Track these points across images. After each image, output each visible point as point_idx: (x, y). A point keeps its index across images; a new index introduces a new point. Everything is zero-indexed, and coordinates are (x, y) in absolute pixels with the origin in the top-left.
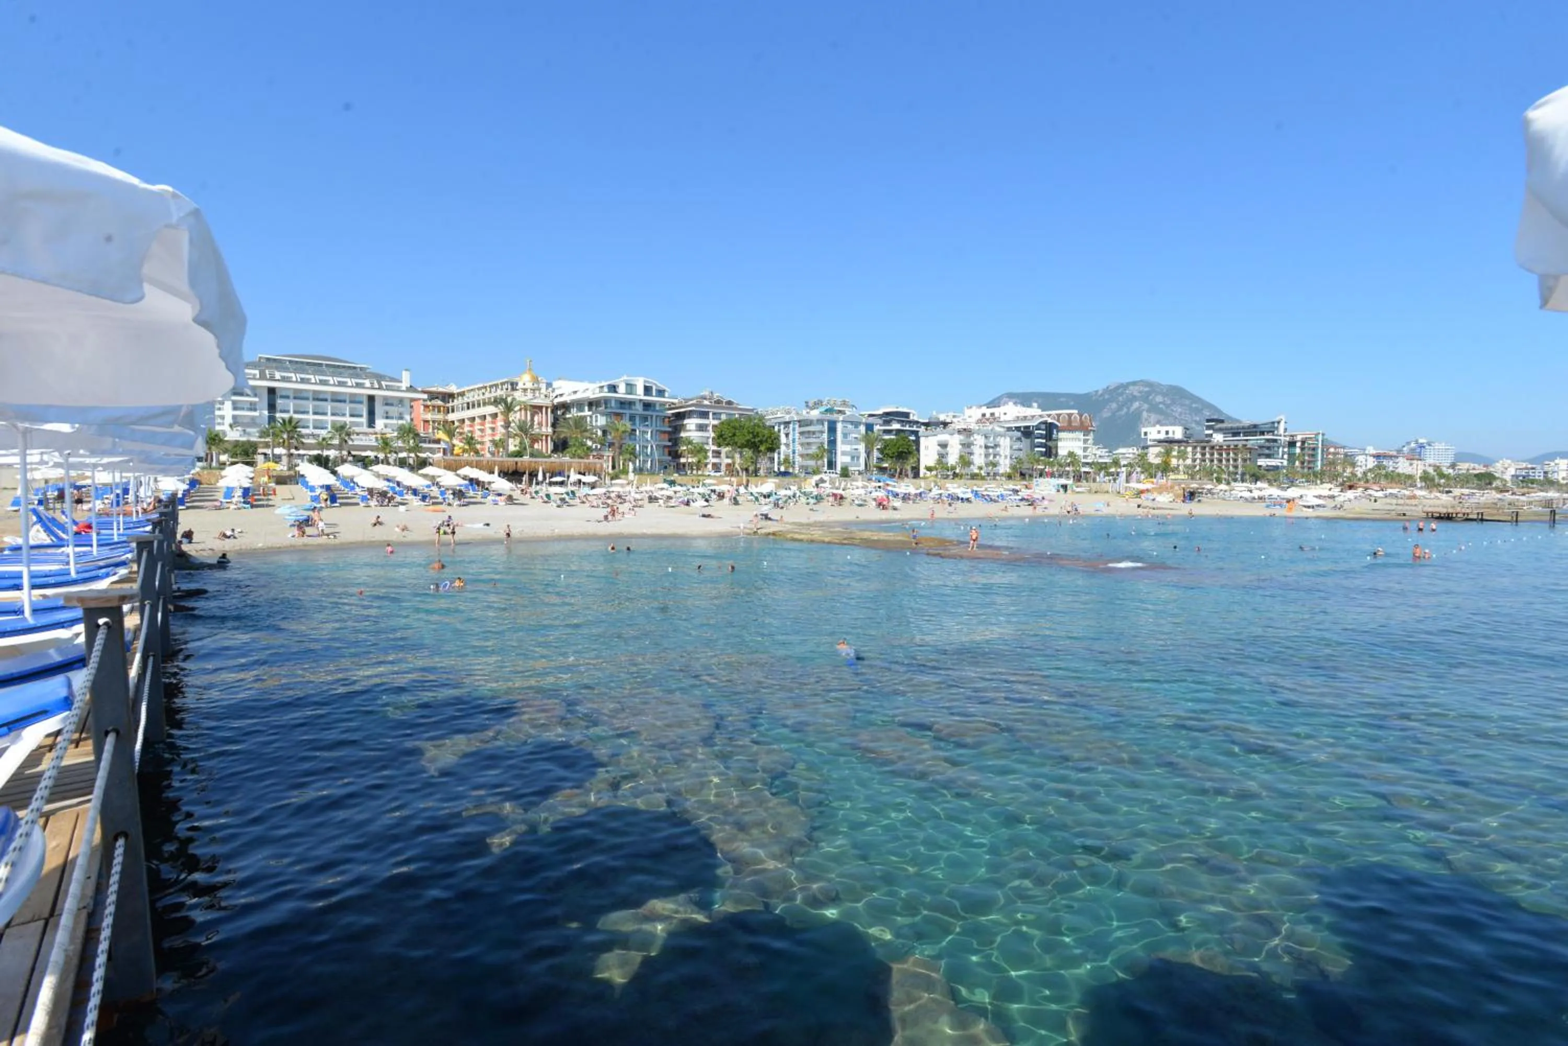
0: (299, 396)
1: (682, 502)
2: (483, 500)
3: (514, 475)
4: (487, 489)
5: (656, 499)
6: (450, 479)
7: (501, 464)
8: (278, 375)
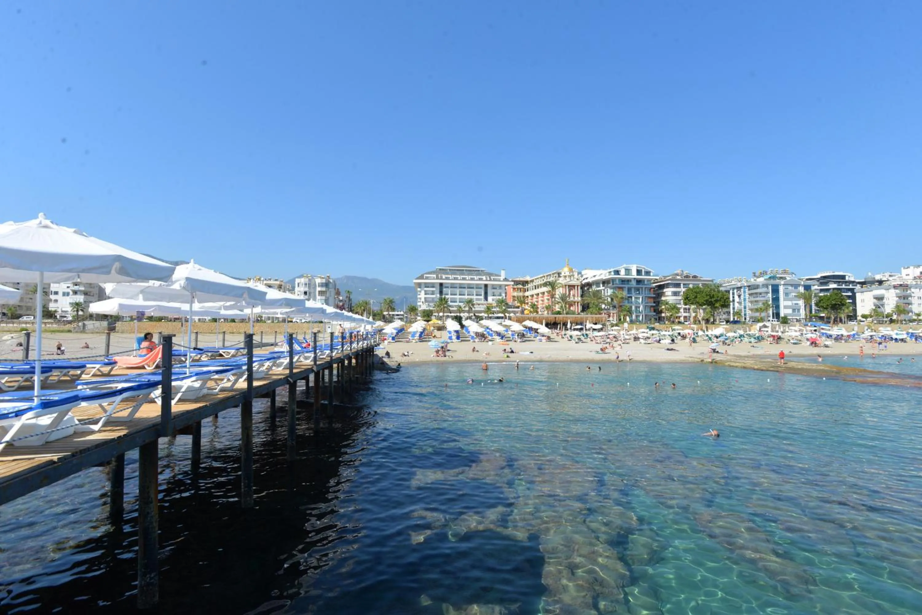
0: (453, 286)
1: (656, 341)
2: (534, 339)
3: (552, 325)
4: (538, 333)
5: (639, 338)
6: (517, 327)
7: (546, 319)
8: (444, 277)
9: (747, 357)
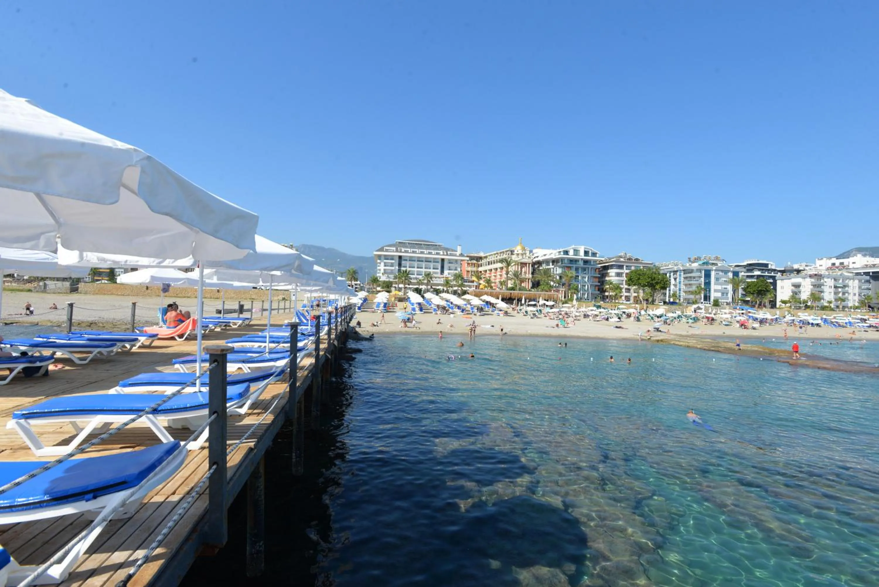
0: (411, 259)
1: (604, 318)
2: (492, 313)
3: (508, 300)
4: (495, 307)
5: (588, 316)
6: (476, 301)
7: (503, 295)
8: (403, 250)
9: (687, 336)
